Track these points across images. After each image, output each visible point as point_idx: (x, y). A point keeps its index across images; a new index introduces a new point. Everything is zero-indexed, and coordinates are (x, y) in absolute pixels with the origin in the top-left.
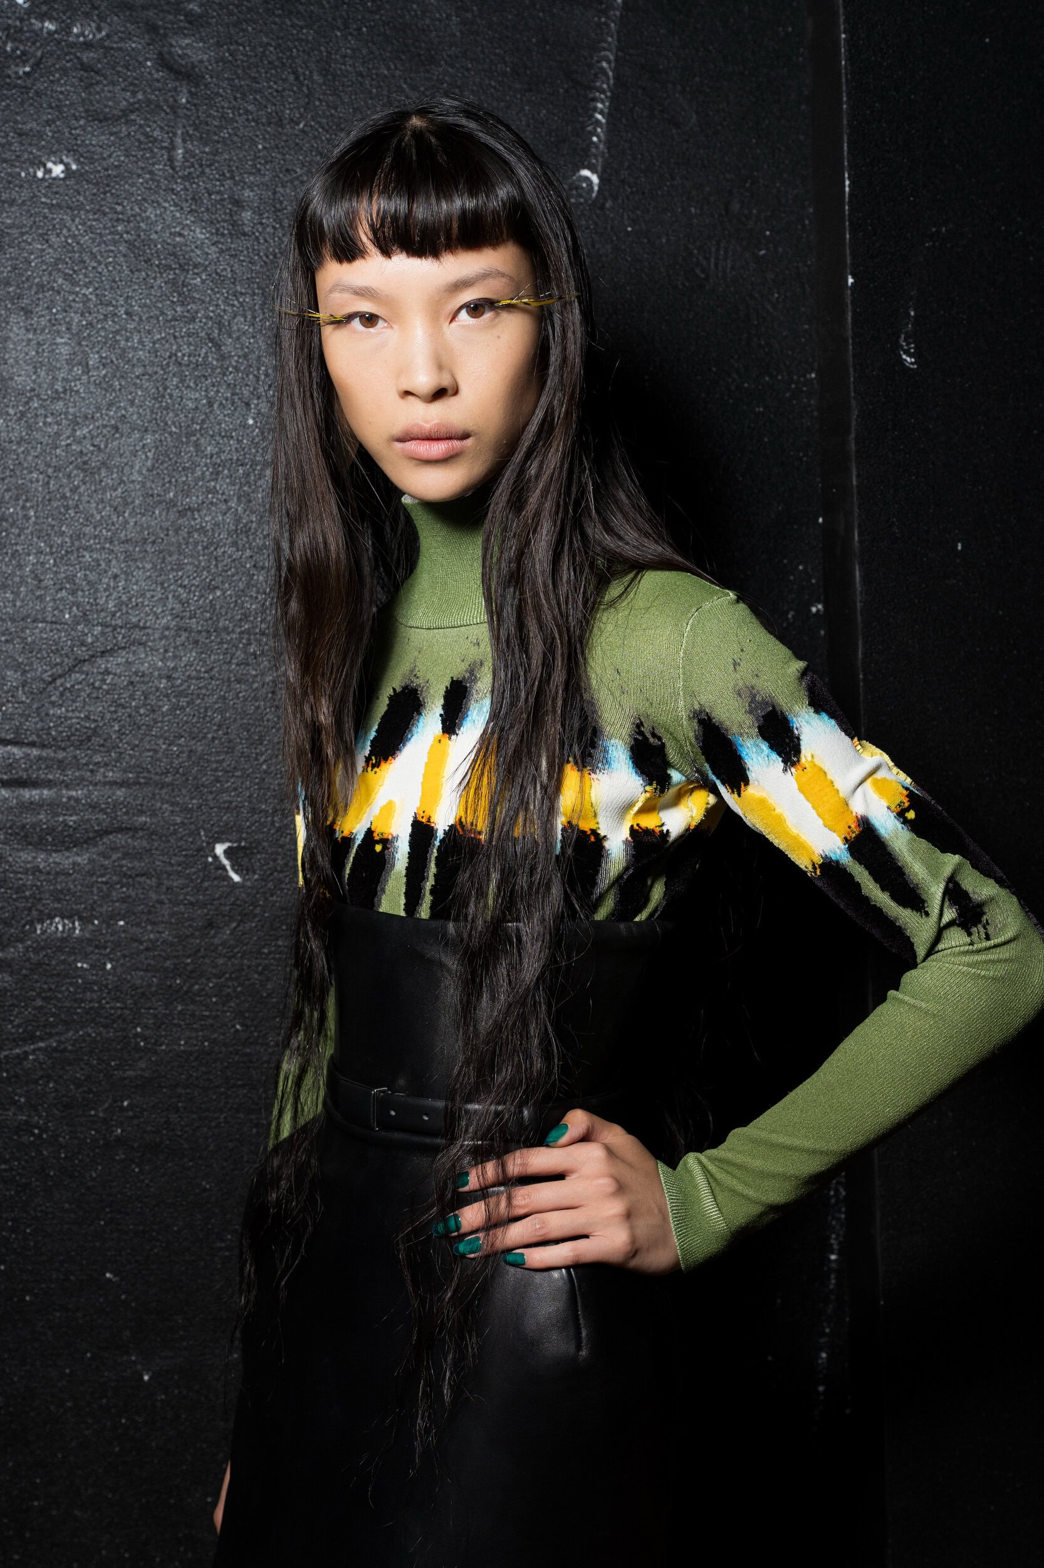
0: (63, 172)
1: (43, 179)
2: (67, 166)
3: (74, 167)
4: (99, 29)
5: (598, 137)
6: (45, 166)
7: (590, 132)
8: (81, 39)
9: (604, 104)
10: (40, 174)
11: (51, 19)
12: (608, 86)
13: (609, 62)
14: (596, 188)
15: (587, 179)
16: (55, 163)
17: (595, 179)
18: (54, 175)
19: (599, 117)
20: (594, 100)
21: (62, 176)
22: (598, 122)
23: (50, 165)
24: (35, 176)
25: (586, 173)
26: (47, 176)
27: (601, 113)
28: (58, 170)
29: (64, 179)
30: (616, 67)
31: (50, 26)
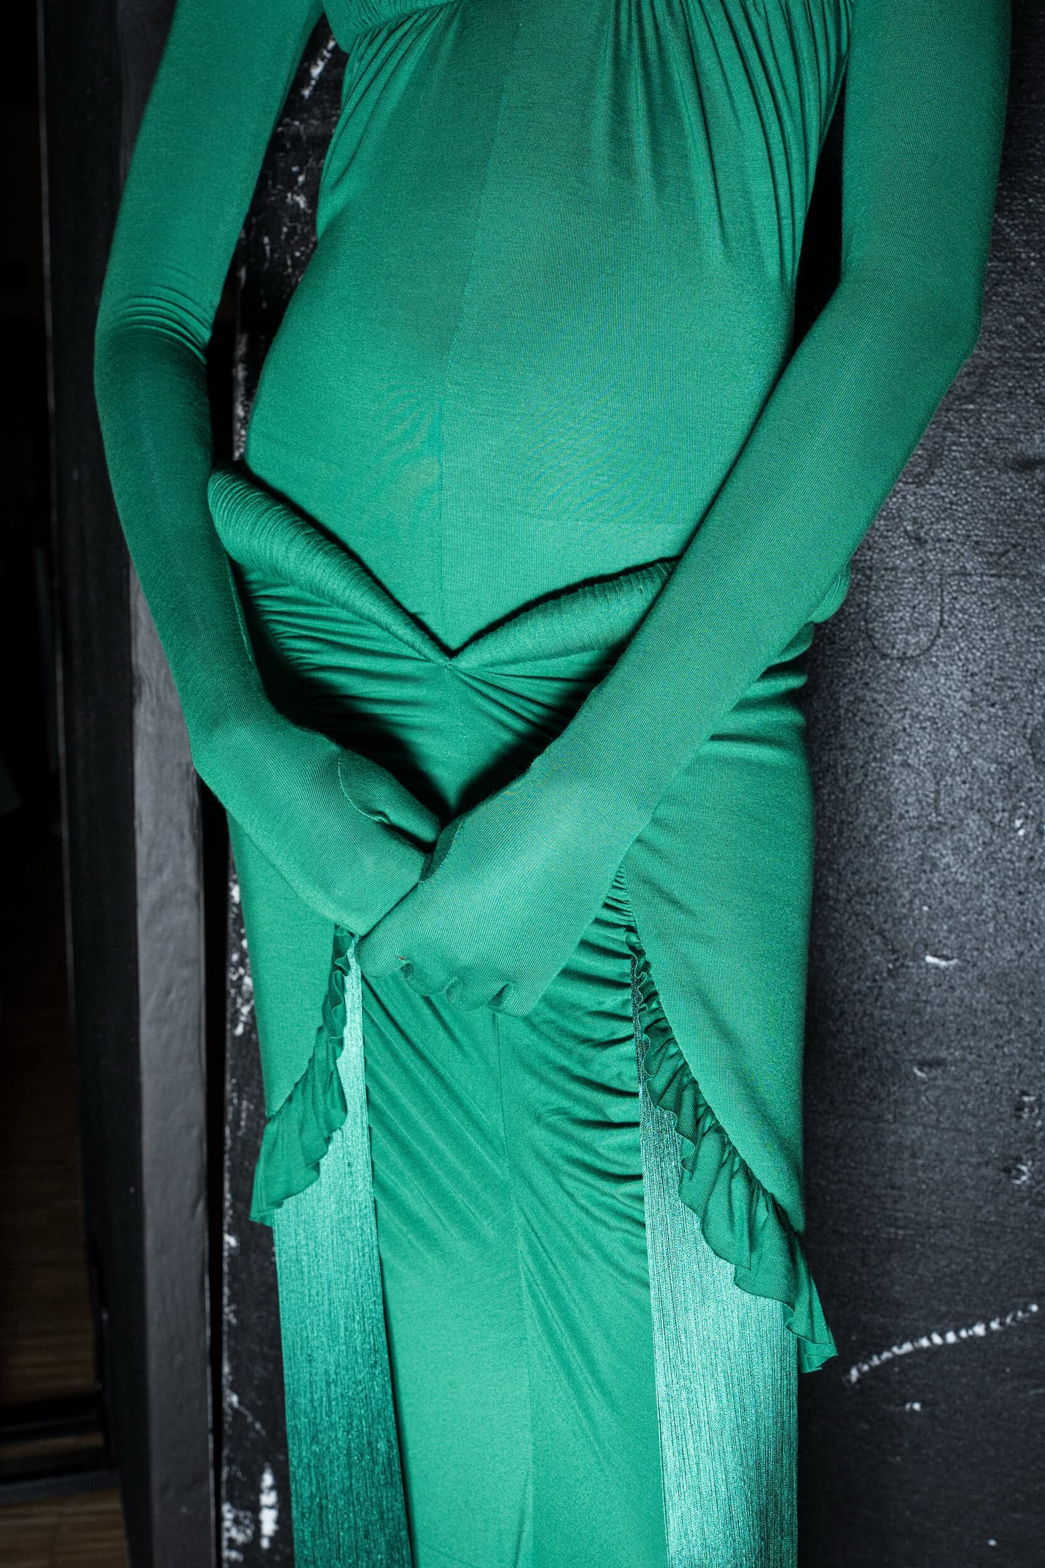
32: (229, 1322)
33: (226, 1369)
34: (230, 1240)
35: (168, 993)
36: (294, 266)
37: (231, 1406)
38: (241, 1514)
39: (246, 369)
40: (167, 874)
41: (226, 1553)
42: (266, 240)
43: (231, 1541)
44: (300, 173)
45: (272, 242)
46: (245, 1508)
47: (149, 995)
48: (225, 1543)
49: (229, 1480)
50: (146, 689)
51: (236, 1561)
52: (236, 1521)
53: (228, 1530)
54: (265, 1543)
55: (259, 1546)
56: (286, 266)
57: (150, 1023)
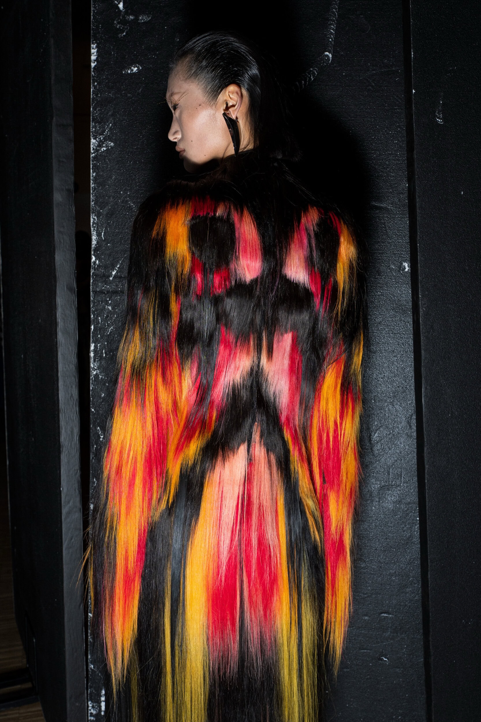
0: (137, 70)
1: (131, 73)
2: (138, 67)
3: (141, 68)
4: (149, 17)
5: (332, 39)
6: (131, 68)
7: (328, 37)
8: (142, 21)
9: (334, 26)
10: (129, 72)
11: (132, 14)
12: (336, 18)
13: (336, 9)
14: (331, 59)
15: (327, 56)
16: (134, 67)
17: (330, 56)
18: (134, 71)
19: (332, 31)
20: (331, 24)
22: (331, 33)
23: (133, 68)
24: (127, 72)
25: (327, 53)
27: (333, 29)
29: (138, 73)
30: (339, 11)
31: (131, 17)
32: (90, 641)
33: (89, 657)
34: (90, 615)
35: (72, 539)
36: (108, 325)
37: (91, 668)
38: (95, 704)
39: (94, 354)
40: (71, 503)
41: (90, 718)
42: (99, 318)
43: (91, 713)
44: (110, 300)
45: (101, 319)
46: (95, 702)
47: (65, 541)
48: (89, 715)
49: (90, 693)
50: (64, 449)
51: (93, 720)
52: (93, 707)
53: (90, 710)
54: (103, 713)
55: (101, 714)
56: (105, 326)
57: (66, 549)
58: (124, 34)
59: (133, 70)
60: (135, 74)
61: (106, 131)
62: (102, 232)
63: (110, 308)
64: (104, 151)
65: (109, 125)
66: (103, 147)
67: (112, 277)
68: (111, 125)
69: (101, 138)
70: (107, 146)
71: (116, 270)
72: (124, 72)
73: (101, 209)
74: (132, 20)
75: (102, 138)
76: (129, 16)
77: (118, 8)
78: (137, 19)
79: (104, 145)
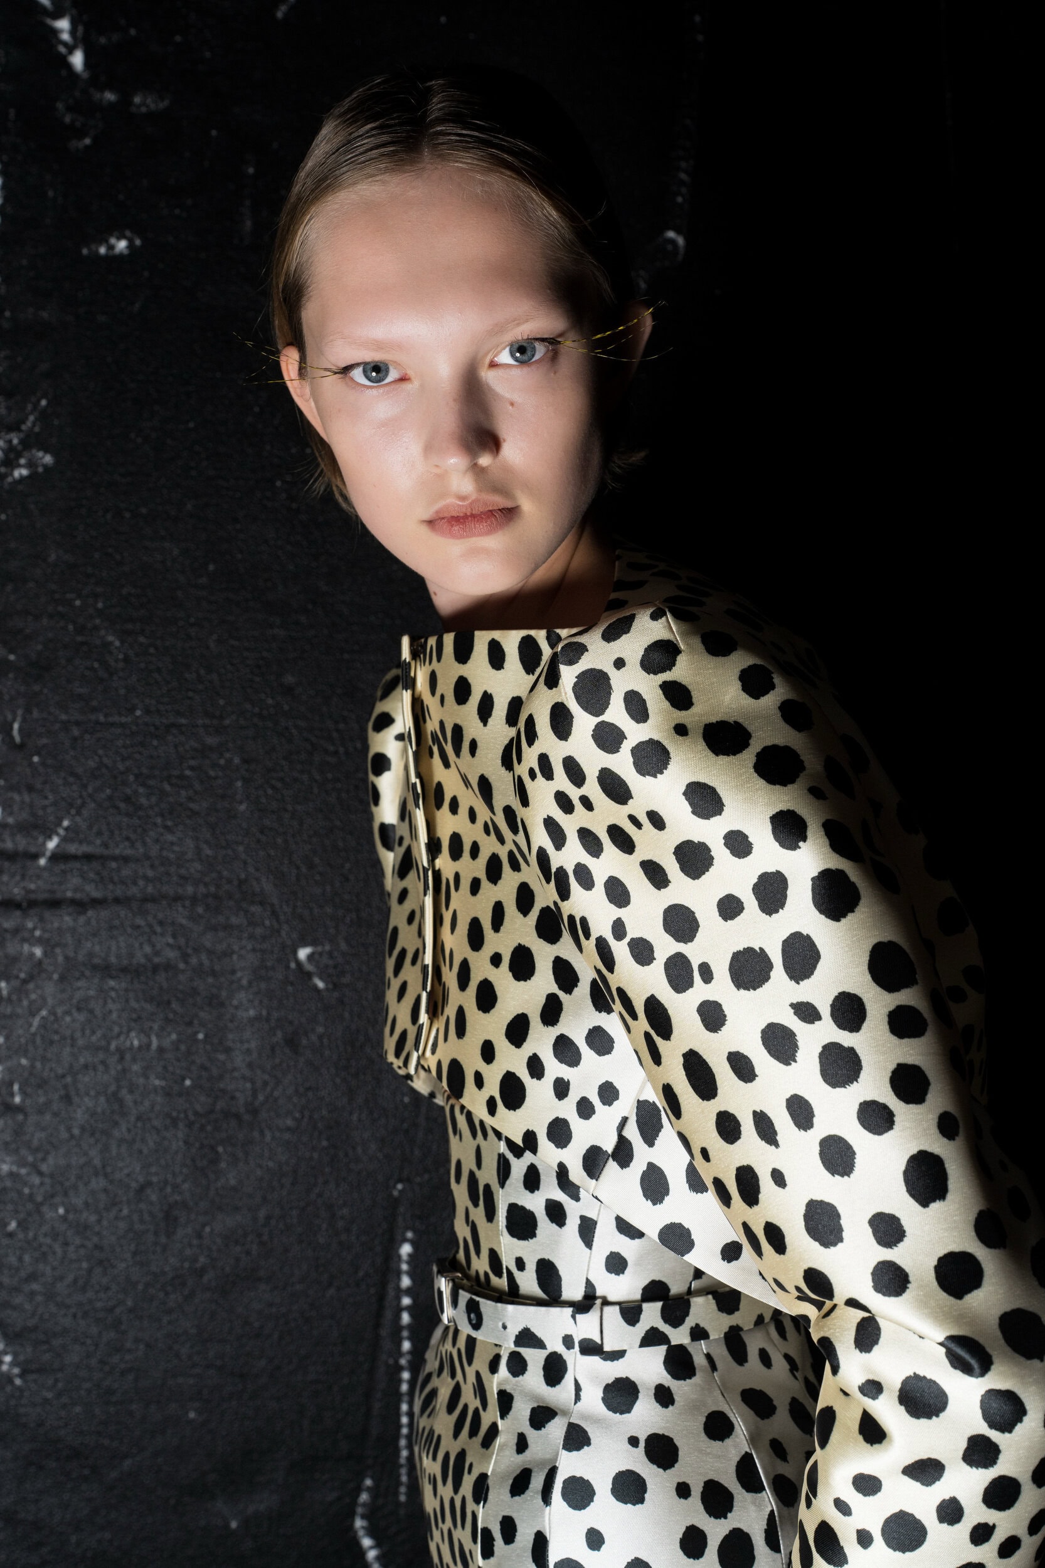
0: (127, 248)
1: (108, 255)
2: (131, 240)
3: (138, 242)
4: (162, 100)
5: (683, 197)
6: (107, 241)
7: (674, 192)
8: (144, 110)
9: (687, 162)
10: (103, 250)
11: (111, 89)
12: (692, 143)
13: (692, 118)
14: (682, 249)
15: (672, 241)
16: (119, 238)
17: (681, 240)
18: (118, 251)
19: (684, 176)
20: (677, 158)
21: (126, 252)
22: (682, 182)
23: (113, 241)
24: (97, 251)
25: (671, 234)
26: (110, 252)
27: (685, 172)
28: (122, 245)
29: (129, 255)
31: (110, 96)
58: (87, 141)
59: (111, 248)
60: (121, 256)
61: (27, 418)
62: (14, 720)
63: (38, 952)
64: (22, 479)
65: (39, 401)
66: (19, 466)
67: (43, 855)
68: (44, 402)
69: (10, 441)
70: (31, 465)
71: (58, 834)
72: (85, 251)
73: (11, 651)
74: (111, 105)
75: (15, 441)
76: (102, 91)
77: (69, 67)
78: (125, 100)
79: (22, 461)
